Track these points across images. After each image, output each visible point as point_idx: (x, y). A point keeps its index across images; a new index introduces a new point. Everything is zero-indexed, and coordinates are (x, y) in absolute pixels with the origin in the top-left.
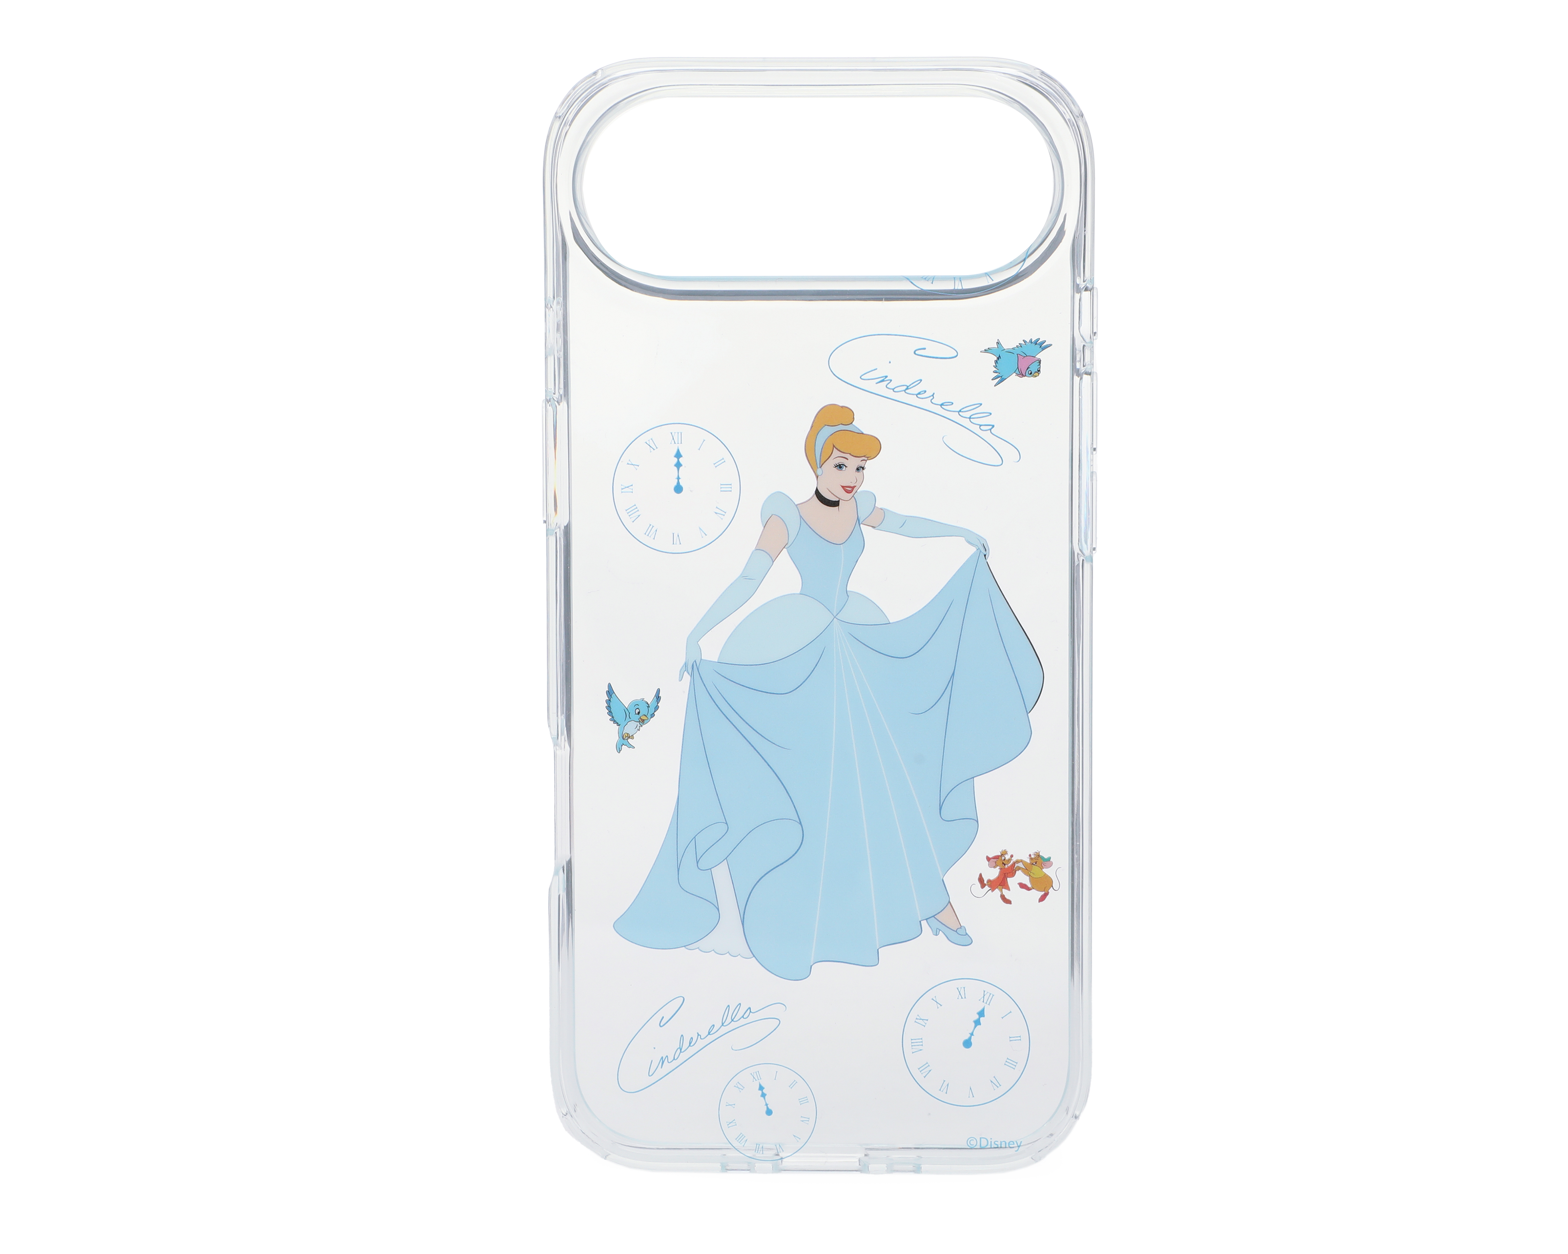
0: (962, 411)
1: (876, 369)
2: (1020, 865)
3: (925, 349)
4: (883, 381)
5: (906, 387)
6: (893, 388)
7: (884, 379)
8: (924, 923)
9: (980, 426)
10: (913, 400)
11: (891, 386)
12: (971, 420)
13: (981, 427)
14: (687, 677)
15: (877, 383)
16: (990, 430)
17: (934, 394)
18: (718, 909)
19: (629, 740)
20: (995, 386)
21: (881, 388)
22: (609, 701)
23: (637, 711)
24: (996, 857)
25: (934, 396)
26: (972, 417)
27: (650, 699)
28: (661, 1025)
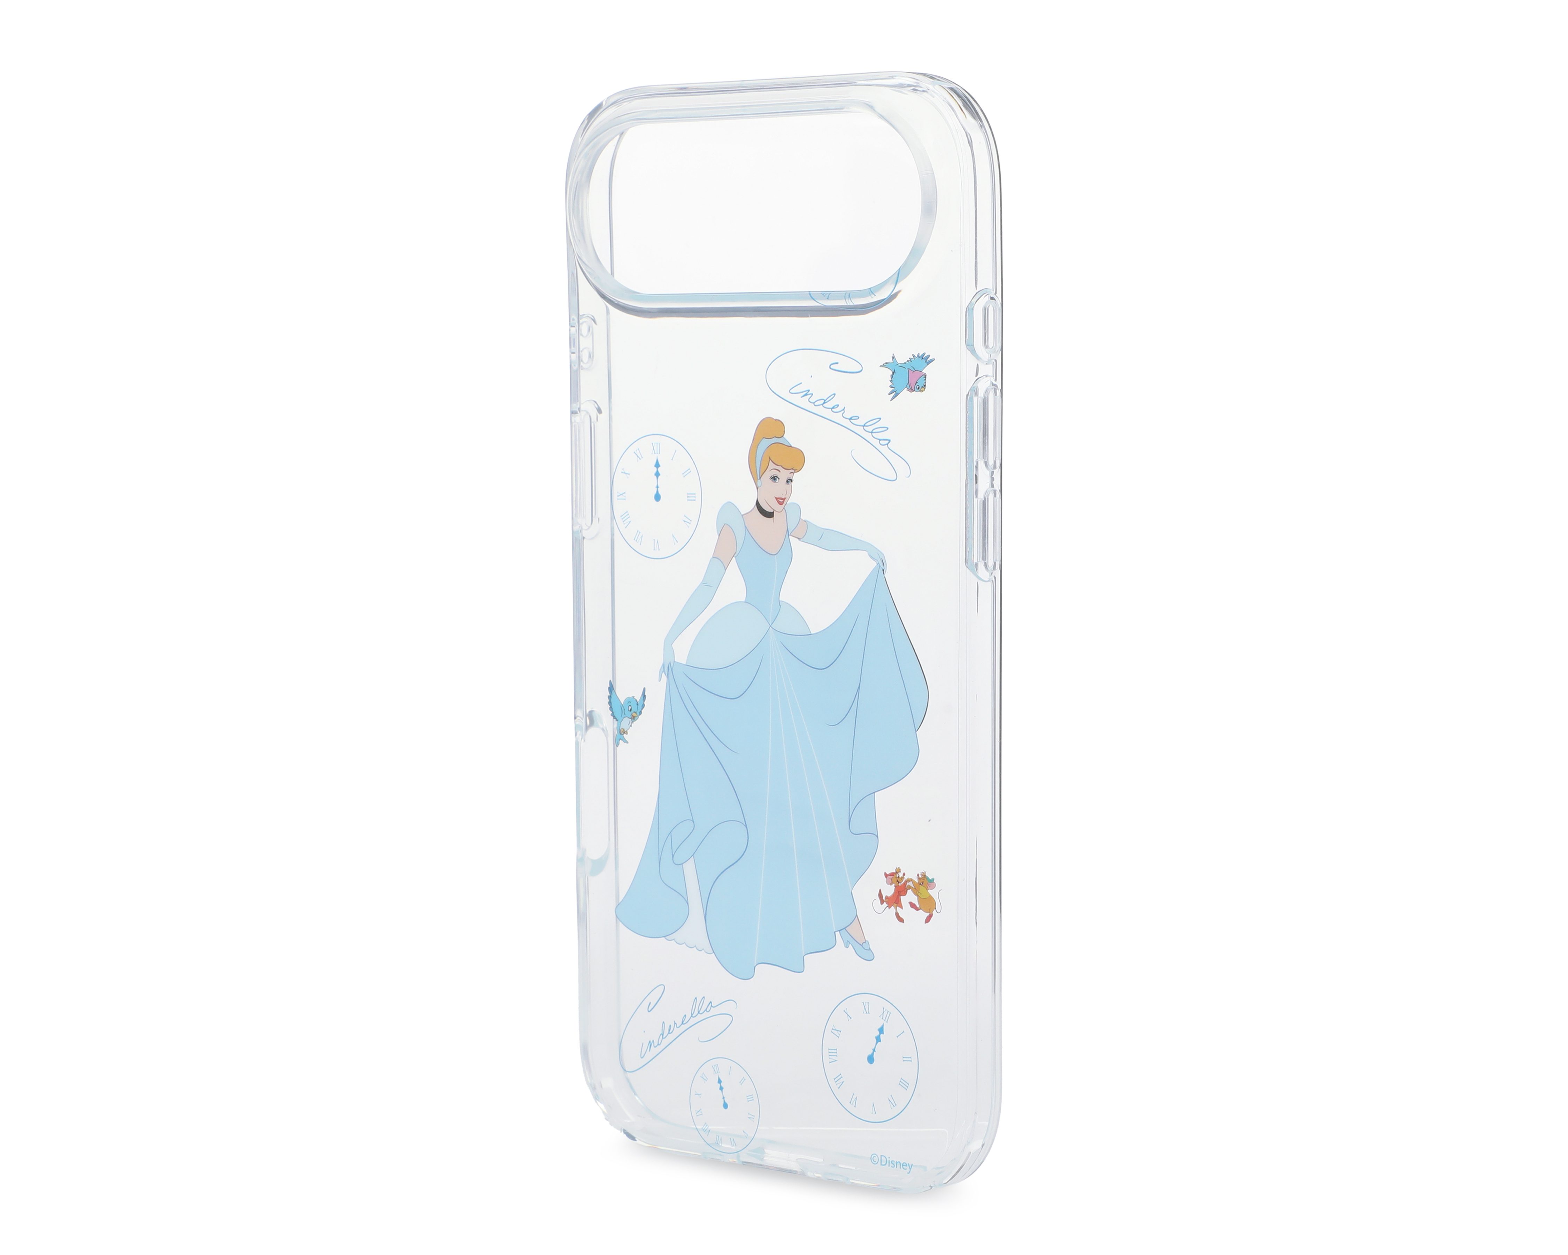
0: (866, 425)
1: (801, 383)
2: (910, 884)
3: (837, 363)
4: (806, 395)
5: (823, 401)
6: (814, 402)
7: (807, 393)
8: (838, 934)
9: (880, 440)
10: (828, 413)
11: (812, 400)
12: (873, 434)
13: (881, 442)
14: (664, 677)
15: (802, 397)
16: (887, 444)
17: (844, 408)
18: (688, 904)
19: (625, 735)
20: (891, 400)
21: (804, 402)
22: (610, 697)
23: (630, 708)
24: (892, 874)
25: (845, 410)
26: (873, 431)
27: (638, 697)
28: (649, 1010)
